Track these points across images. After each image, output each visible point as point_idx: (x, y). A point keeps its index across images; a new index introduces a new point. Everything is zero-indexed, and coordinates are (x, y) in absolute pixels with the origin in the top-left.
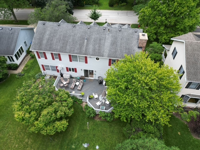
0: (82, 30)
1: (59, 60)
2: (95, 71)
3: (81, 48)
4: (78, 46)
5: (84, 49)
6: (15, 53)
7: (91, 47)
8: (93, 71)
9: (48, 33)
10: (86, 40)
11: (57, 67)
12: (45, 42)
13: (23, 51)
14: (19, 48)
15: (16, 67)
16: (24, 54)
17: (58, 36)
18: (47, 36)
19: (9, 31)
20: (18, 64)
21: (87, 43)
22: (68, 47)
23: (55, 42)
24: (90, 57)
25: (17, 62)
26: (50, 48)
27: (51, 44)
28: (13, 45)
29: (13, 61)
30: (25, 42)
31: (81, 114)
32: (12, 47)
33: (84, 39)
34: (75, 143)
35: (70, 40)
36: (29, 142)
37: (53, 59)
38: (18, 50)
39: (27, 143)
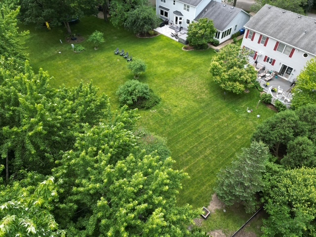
0: (306, 23)
1: (263, 45)
2: (295, 70)
3: (293, 39)
4: (292, 36)
5: (297, 40)
6: (224, 31)
7: (306, 41)
8: (292, 69)
9: (269, 16)
10: (304, 33)
11: (256, 52)
12: (261, 23)
13: (230, 34)
14: (229, 28)
15: (217, 44)
16: (229, 37)
17: (276, 22)
18: (265, 19)
19: (230, 9)
20: (220, 43)
21: (304, 36)
22: (281, 34)
23: (271, 26)
24: (299, 50)
25: (221, 40)
26: (263, 29)
27: (265, 27)
28: (227, 22)
29: (218, 38)
30: (236, 26)
31: (256, 98)
32: (225, 24)
33: (302, 31)
34: (239, 109)
35: (287, 29)
36: (206, 92)
37: (259, 42)
38: (227, 30)
39: (204, 91)
